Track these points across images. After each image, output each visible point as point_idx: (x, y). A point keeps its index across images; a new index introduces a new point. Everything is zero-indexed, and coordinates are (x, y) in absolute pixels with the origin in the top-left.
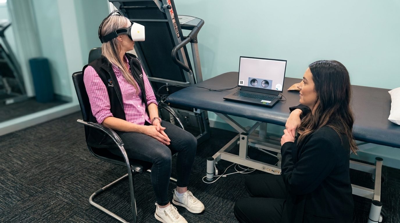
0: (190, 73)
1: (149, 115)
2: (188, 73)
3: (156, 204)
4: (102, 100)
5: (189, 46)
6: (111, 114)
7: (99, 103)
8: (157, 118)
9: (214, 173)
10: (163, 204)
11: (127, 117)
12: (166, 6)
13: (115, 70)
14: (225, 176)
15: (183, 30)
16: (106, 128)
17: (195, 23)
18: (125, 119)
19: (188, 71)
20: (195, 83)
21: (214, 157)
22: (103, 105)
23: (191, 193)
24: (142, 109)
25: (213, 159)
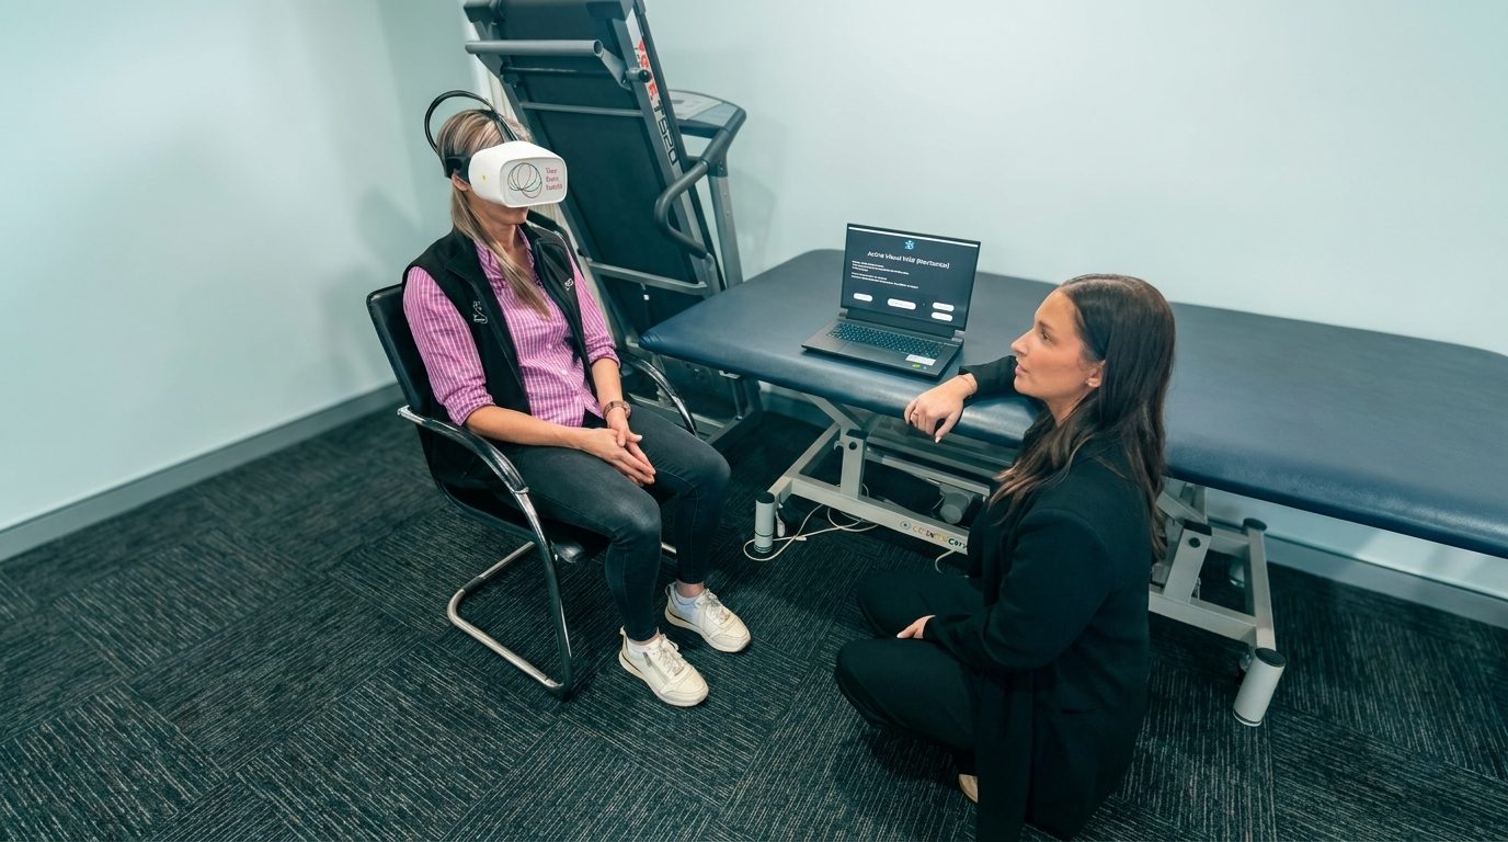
0: (709, 261)
1: (594, 393)
2: (703, 261)
3: (623, 632)
4: (459, 362)
5: (703, 186)
6: (488, 399)
7: (453, 371)
8: (618, 402)
9: (775, 535)
10: (641, 636)
11: (534, 404)
12: (638, 71)
13: (490, 276)
14: (803, 538)
15: (685, 138)
16: (475, 440)
17: (720, 119)
18: (527, 411)
19: (701, 255)
20: (723, 288)
21: (775, 489)
22: (464, 375)
23: (713, 596)
24: (575, 378)
25: (769, 499)
